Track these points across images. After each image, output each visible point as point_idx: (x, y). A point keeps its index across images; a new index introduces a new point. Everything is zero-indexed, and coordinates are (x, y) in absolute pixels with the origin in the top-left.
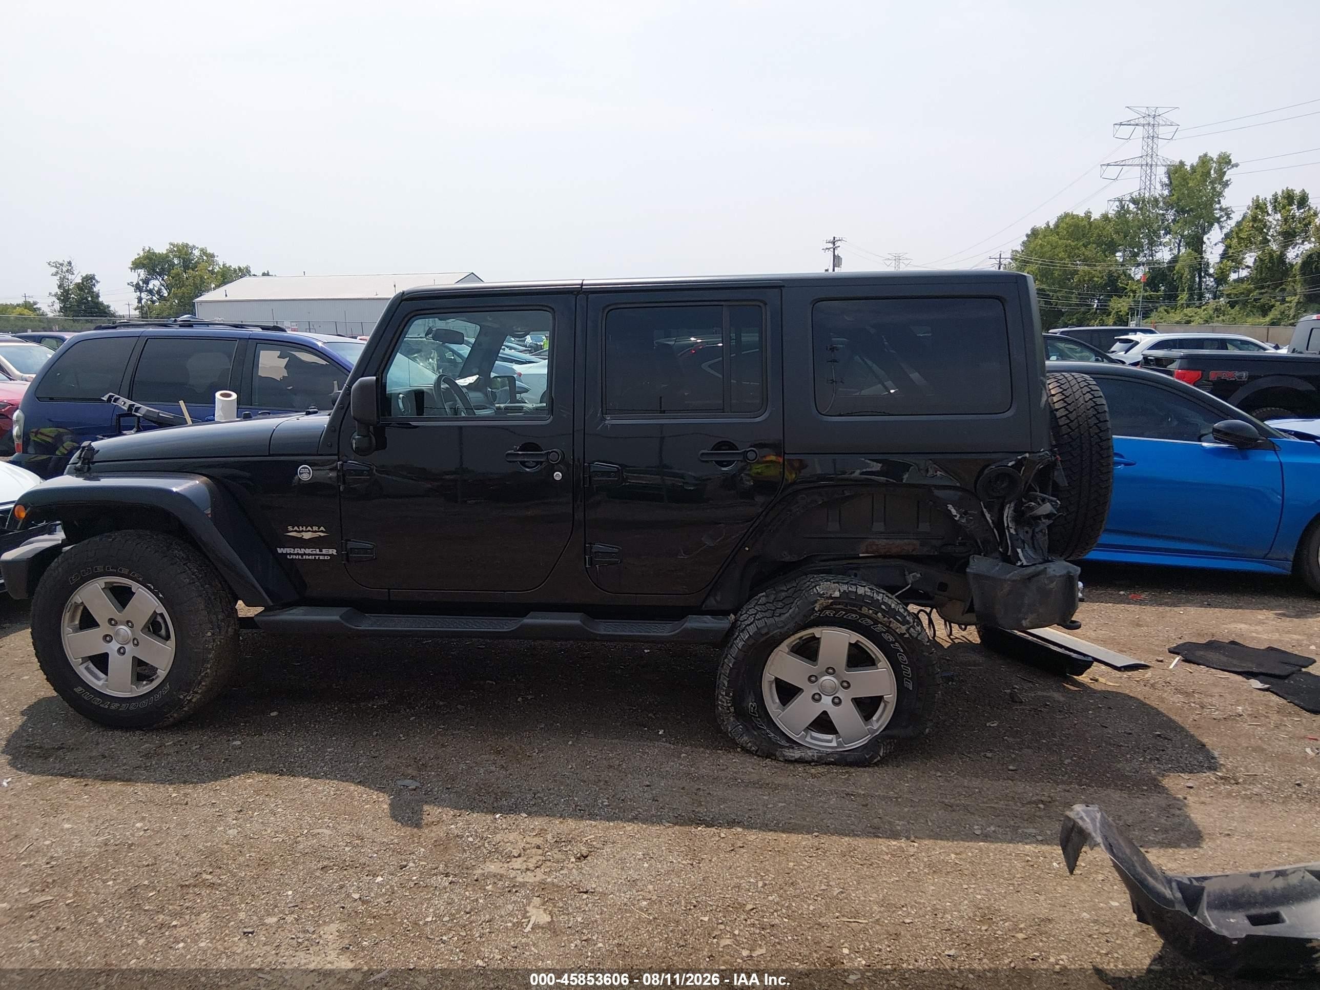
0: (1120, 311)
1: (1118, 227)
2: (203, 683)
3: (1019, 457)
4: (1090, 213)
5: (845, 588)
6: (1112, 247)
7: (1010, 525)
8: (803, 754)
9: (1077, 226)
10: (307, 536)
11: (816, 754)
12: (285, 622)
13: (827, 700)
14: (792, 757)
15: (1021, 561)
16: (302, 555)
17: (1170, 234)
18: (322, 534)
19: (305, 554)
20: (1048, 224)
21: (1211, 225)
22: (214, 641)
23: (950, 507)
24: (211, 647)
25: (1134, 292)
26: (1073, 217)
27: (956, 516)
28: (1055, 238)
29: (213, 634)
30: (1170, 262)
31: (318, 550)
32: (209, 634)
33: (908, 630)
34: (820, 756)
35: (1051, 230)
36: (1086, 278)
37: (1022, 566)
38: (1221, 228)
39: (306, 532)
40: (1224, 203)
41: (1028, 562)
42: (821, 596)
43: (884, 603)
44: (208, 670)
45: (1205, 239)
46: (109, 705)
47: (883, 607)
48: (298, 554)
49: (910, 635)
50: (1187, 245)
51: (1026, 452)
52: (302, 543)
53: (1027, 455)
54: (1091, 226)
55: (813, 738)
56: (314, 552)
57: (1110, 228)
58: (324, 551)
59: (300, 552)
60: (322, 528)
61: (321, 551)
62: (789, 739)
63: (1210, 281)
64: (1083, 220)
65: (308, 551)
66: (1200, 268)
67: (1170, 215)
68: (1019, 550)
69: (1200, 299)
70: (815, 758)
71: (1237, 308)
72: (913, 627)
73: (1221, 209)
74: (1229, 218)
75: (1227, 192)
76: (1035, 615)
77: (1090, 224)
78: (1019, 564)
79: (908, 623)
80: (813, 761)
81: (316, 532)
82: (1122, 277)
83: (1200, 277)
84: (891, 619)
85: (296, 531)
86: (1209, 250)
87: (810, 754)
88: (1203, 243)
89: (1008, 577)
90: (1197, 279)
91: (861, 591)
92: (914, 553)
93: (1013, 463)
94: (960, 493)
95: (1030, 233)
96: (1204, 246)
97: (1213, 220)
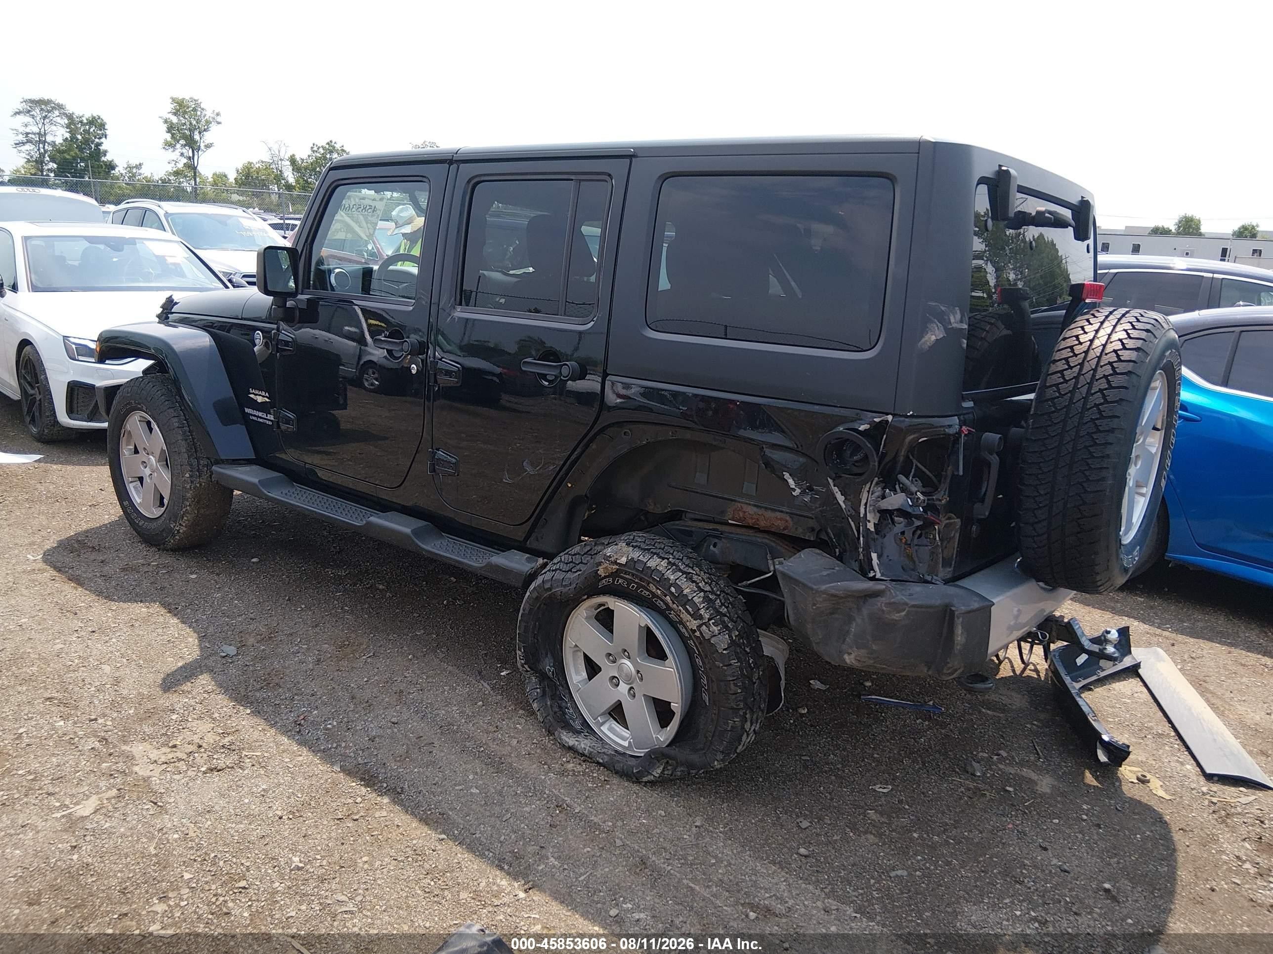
2: (185, 518)
3: (877, 420)
5: (636, 554)
7: (869, 517)
8: (577, 743)
10: (260, 400)
11: (588, 748)
12: (229, 476)
13: (623, 687)
14: (566, 742)
15: (875, 572)
16: (258, 417)
19: (260, 417)
22: (192, 482)
23: (787, 476)
24: (188, 487)
27: (794, 490)
29: (191, 476)
31: (265, 414)
32: (187, 475)
33: (699, 627)
34: (591, 752)
37: (873, 579)
39: (260, 395)
41: (882, 575)
42: (607, 558)
43: (675, 585)
44: (188, 508)
46: (140, 522)
47: (673, 590)
48: (256, 416)
49: (701, 633)
51: (887, 414)
52: (258, 406)
53: (890, 418)
55: (611, 729)
56: (264, 417)
58: (269, 417)
59: (257, 414)
60: (267, 394)
61: (267, 416)
62: (585, 723)
65: (261, 414)
68: (874, 556)
70: (586, 752)
72: (707, 624)
76: (863, 652)
78: (872, 574)
79: (701, 617)
80: (583, 755)
81: (265, 397)
84: (680, 608)
85: (256, 393)
87: (583, 746)
89: (823, 587)
91: (653, 563)
92: (785, 532)
93: (867, 426)
94: (802, 460)
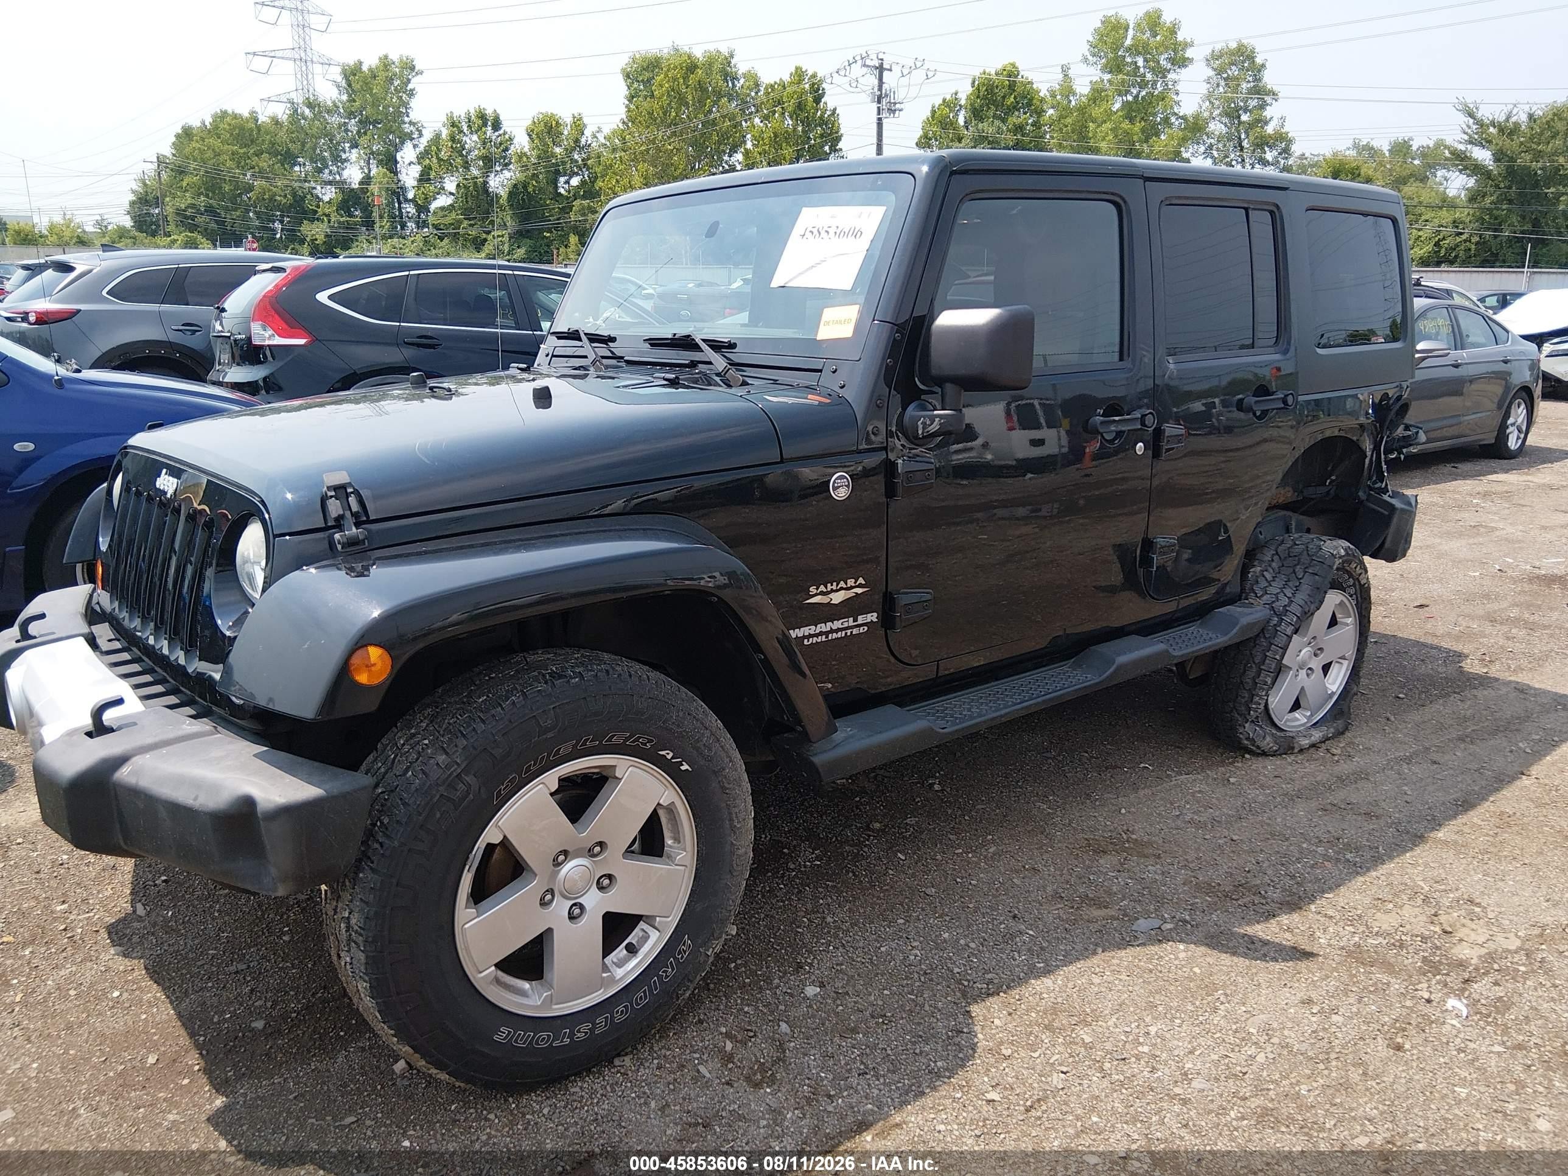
0: (316, 240)
1: (293, 136)
4: (254, 112)
6: (289, 158)
9: (242, 128)
10: (837, 598)
16: (827, 634)
17: (357, 147)
18: (859, 591)
19: (832, 631)
20: (203, 123)
21: (402, 143)
25: (328, 216)
26: (235, 116)
28: (217, 143)
30: (361, 183)
31: (851, 619)
35: (209, 131)
36: (266, 197)
38: (415, 146)
39: (837, 591)
40: (414, 115)
45: (399, 158)
46: (571, 1035)
48: (821, 634)
50: (380, 163)
52: (831, 612)
54: (259, 130)
56: (846, 625)
57: (283, 136)
58: (861, 619)
59: (824, 630)
60: (861, 581)
61: (855, 620)
63: (410, 209)
64: (247, 121)
65: (837, 624)
66: (397, 193)
67: (353, 125)
69: (402, 228)
71: (446, 241)
73: (411, 123)
74: (421, 135)
75: (414, 103)
77: (259, 128)
81: (852, 588)
82: (309, 197)
83: (400, 203)
85: (822, 593)
86: (404, 171)
88: (396, 162)
90: (397, 205)
95: (180, 132)
96: (398, 166)
97: (406, 137)
